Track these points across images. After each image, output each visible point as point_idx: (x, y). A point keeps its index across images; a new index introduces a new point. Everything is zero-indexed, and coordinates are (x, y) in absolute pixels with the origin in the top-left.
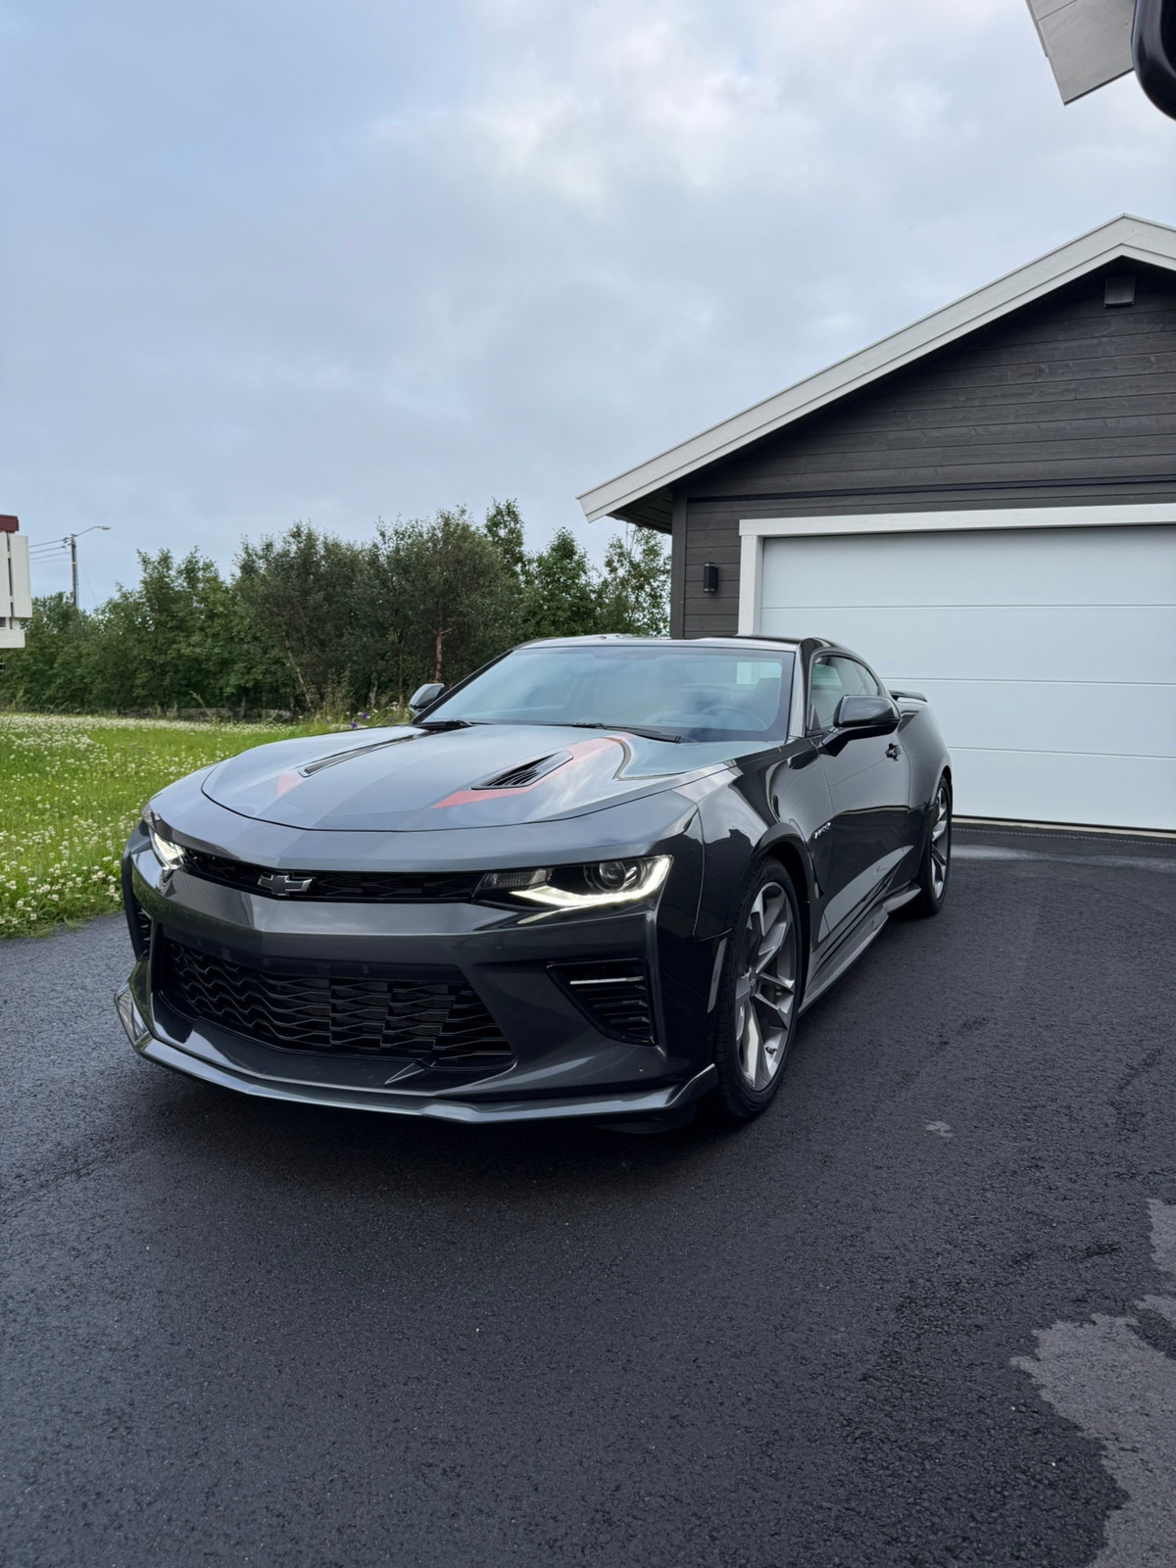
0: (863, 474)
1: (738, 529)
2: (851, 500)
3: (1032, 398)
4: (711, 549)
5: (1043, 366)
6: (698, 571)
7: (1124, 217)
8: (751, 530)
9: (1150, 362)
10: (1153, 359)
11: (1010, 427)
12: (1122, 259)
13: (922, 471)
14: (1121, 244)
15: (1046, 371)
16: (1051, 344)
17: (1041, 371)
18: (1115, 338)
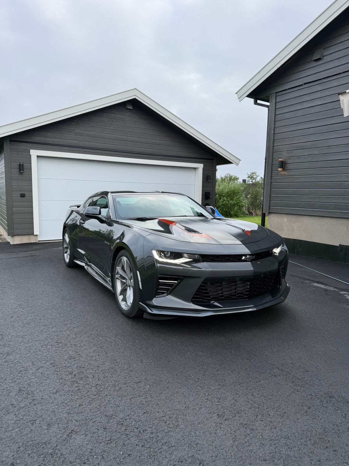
0: (69, 141)
1: (30, 152)
2: (66, 148)
3: (112, 128)
4: (20, 158)
5: (114, 120)
6: (16, 165)
7: (136, 89)
8: (34, 153)
9: (136, 124)
10: (137, 124)
11: (107, 135)
12: (135, 99)
13: (85, 143)
14: (135, 95)
15: (114, 121)
16: (115, 115)
17: (113, 121)
18: (128, 117)
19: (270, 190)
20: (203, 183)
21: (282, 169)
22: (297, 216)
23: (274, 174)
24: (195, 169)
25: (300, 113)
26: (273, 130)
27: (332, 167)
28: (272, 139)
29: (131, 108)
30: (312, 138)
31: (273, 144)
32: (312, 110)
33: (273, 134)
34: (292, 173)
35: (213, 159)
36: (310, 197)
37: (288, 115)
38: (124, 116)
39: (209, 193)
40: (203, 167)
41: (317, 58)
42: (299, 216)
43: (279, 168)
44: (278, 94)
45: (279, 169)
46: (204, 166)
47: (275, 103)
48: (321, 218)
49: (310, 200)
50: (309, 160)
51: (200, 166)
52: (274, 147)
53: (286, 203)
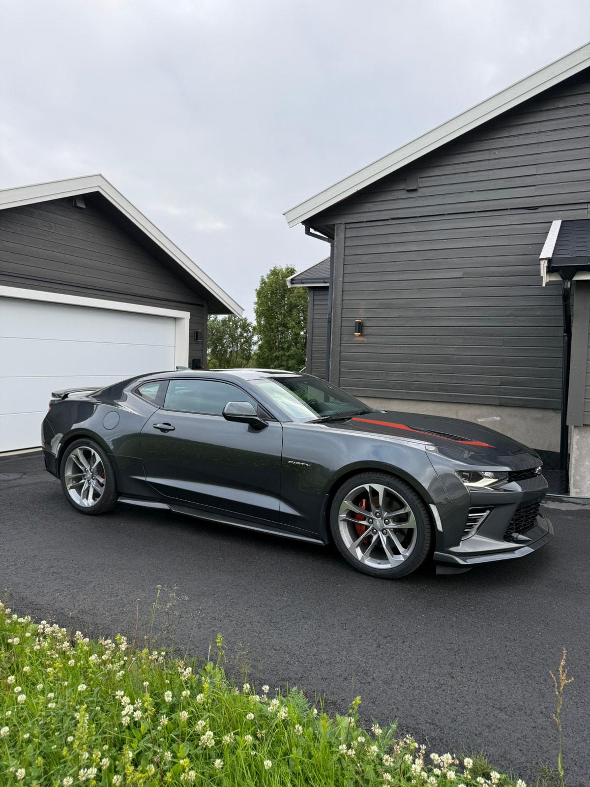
3: (49, 239)
5: (53, 225)
7: (100, 175)
10: (90, 235)
12: (98, 192)
14: (99, 186)
15: (54, 227)
16: (55, 215)
17: (52, 227)
18: (78, 222)
19: (340, 362)
20: (189, 343)
21: (360, 334)
22: (382, 401)
23: (345, 339)
24: (175, 319)
25: (385, 258)
26: (342, 277)
27: (434, 336)
28: (341, 289)
29: (83, 206)
30: (404, 295)
31: (342, 298)
32: (404, 257)
33: (342, 282)
34: (373, 340)
35: (203, 306)
36: (404, 374)
37: (365, 259)
38: (71, 220)
39: (199, 360)
40: (189, 318)
41: (410, 189)
42: (384, 400)
43: (355, 332)
44: (348, 226)
45: (355, 334)
46: (191, 316)
47: (344, 237)
48: (418, 403)
49: (403, 379)
50: (400, 323)
51: (186, 315)
52: (344, 301)
53: (366, 381)
